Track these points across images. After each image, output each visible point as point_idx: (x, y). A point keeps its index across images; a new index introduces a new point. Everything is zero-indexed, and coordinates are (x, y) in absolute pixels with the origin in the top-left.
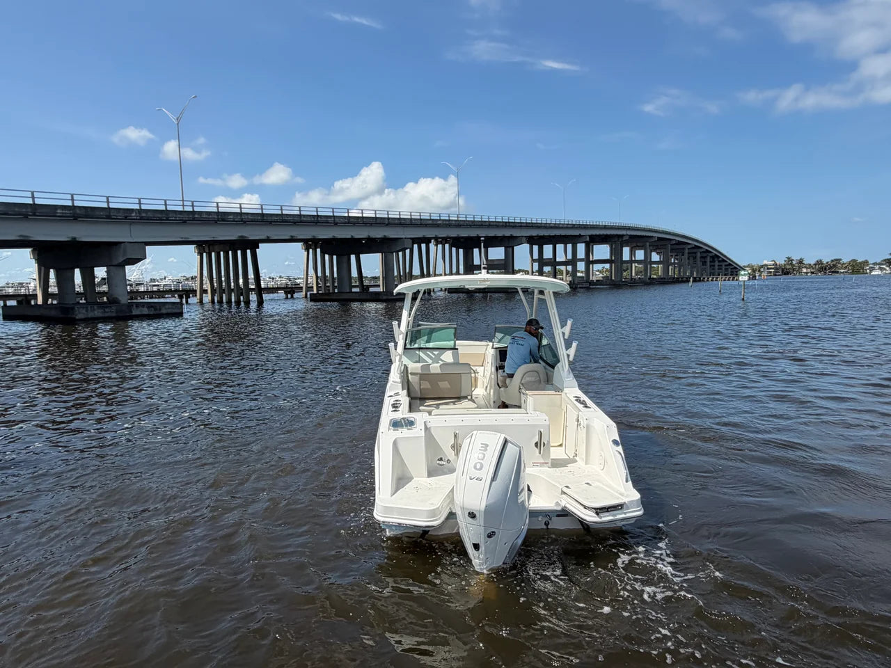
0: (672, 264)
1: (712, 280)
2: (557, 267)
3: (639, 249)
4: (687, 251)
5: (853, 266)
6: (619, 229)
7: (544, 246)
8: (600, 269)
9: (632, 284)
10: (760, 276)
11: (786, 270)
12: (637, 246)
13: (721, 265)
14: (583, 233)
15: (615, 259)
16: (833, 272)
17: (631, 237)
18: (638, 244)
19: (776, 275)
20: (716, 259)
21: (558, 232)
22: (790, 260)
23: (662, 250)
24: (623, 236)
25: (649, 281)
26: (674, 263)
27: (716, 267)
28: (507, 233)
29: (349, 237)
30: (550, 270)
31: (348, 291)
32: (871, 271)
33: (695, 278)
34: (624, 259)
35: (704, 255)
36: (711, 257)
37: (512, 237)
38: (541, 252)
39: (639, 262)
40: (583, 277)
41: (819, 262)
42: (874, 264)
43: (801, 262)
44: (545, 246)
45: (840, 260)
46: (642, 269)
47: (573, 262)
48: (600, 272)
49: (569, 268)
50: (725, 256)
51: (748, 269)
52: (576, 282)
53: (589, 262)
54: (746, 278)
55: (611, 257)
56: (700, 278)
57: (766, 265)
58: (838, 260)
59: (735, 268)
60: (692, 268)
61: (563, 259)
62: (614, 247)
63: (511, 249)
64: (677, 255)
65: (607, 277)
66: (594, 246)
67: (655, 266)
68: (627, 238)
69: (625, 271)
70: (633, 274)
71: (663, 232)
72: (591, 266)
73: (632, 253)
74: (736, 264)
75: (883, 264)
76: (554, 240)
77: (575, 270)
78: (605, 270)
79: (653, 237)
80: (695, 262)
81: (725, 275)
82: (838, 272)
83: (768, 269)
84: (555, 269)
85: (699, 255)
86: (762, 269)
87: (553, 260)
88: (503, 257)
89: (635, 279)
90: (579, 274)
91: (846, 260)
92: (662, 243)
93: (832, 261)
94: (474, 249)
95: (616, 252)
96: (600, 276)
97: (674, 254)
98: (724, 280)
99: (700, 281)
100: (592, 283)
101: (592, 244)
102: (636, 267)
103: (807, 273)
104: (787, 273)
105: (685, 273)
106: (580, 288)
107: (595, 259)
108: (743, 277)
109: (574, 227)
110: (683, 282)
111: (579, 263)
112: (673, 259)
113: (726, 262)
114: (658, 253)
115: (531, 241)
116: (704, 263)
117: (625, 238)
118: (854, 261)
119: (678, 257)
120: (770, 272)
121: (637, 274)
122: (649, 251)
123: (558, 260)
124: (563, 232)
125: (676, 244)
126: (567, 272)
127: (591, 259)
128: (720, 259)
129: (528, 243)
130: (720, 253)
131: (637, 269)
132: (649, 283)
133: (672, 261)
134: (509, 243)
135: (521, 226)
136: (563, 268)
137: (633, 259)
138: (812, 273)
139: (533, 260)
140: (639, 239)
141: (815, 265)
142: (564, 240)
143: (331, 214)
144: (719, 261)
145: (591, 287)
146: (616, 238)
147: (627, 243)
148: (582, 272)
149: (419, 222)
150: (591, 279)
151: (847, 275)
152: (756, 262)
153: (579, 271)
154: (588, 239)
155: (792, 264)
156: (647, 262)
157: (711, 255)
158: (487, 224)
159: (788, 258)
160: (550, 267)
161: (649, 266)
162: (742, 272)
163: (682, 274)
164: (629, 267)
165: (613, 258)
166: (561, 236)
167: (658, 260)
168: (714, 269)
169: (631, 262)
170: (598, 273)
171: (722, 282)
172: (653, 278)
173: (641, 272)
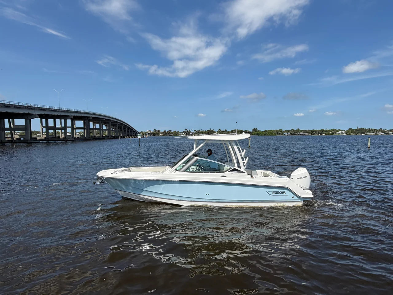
0: (112, 130)
1: (128, 138)
3: (97, 124)
4: (117, 125)
5: (175, 133)
6: (87, 114)
9: (95, 139)
10: (146, 136)
11: (154, 134)
12: (96, 122)
13: (131, 132)
14: (69, 114)
15: (86, 127)
16: (169, 135)
17: (93, 118)
18: (97, 121)
19: (151, 136)
20: (129, 129)
21: (56, 113)
22: (155, 130)
23: (107, 124)
25: (102, 138)
26: (113, 130)
27: (130, 132)
28: (26, 112)
30: (53, 132)
32: (180, 135)
33: (121, 137)
34: (90, 128)
35: (125, 127)
37: (29, 114)
38: (47, 122)
39: (97, 129)
40: (70, 135)
42: (181, 132)
43: (159, 131)
44: (49, 120)
45: (171, 131)
46: (99, 133)
47: (65, 128)
48: (79, 133)
49: (63, 131)
50: (133, 128)
51: (141, 133)
52: (67, 138)
53: (73, 129)
54: (140, 137)
55: (84, 126)
57: (147, 132)
59: (137, 133)
60: (120, 132)
61: (60, 126)
62: (85, 122)
63: (29, 120)
65: (82, 136)
66: (76, 121)
67: (105, 131)
69: (91, 133)
70: (95, 135)
71: (107, 117)
72: (74, 130)
73: (94, 125)
74: (137, 131)
75: (183, 133)
76: (54, 117)
77: (66, 132)
78: (81, 132)
79: (103, 118)
80: (121, 130)
81: (133, 135)
82: (170, 135)
83: (148, 133)
84: (56, 131)
85: (122, 127)
86: (146, 134)
87: (54, 127)
88: (24, 124)
89: (96, 137)
90: (68, 134)
91: (173, 131)
92: (108, 121)
93: (169, 131)
94: (5, 119)
95: (86, 124)
96: (79, 135)
97: (112, 126)
98: (133, 138)
99: (123, 138)
100: (75, 138)
101: (74, 120)
102: (96, 131)
103: (161, 135)
104: (155, 135)
105: (117, 134)
106: (69, 140)
107: (76, 127)
108: (139, 137)
109: (64, 111)
110: (116, 138)
113: (133, 130)
114: (105, 126)
115: (41, 117)
116: (125, 131)
117: (90, 118)
118: (175, 131)
119: (114, 128)
120: (149, 135)
121: (96, 134)
122: (101, 125)
123: (57, 127)
125: (113, 122)
126: (62, 133)
127: (74, 127)
129: (39, 118)
134: (27, 117)
135: (35, 109)
136: (60, 131)
137: (95, 128)
138: (163, 135)
139: (43, 127)
140: (97, 119)
141: (164, 132)
142: (60, 117)
144: (130, 130)
145: (75, 140)
146: (86, 118)
147: (91, 121)
148: (70, 133)
150: (75, 136)
151: (173, 136)
152: (144, 131)
154: (72, 118)
155: (156, 132)
156: (101, 129)
157: (127, 127)
160: (53, 130)
161: (102, 131)
162: (139, 135)
164: (93, 131)
166: (58, 115)
167: (106, 128)
168: (128, 133)
169: (94, 129)
172: (104, 137)
173: (99, 134)
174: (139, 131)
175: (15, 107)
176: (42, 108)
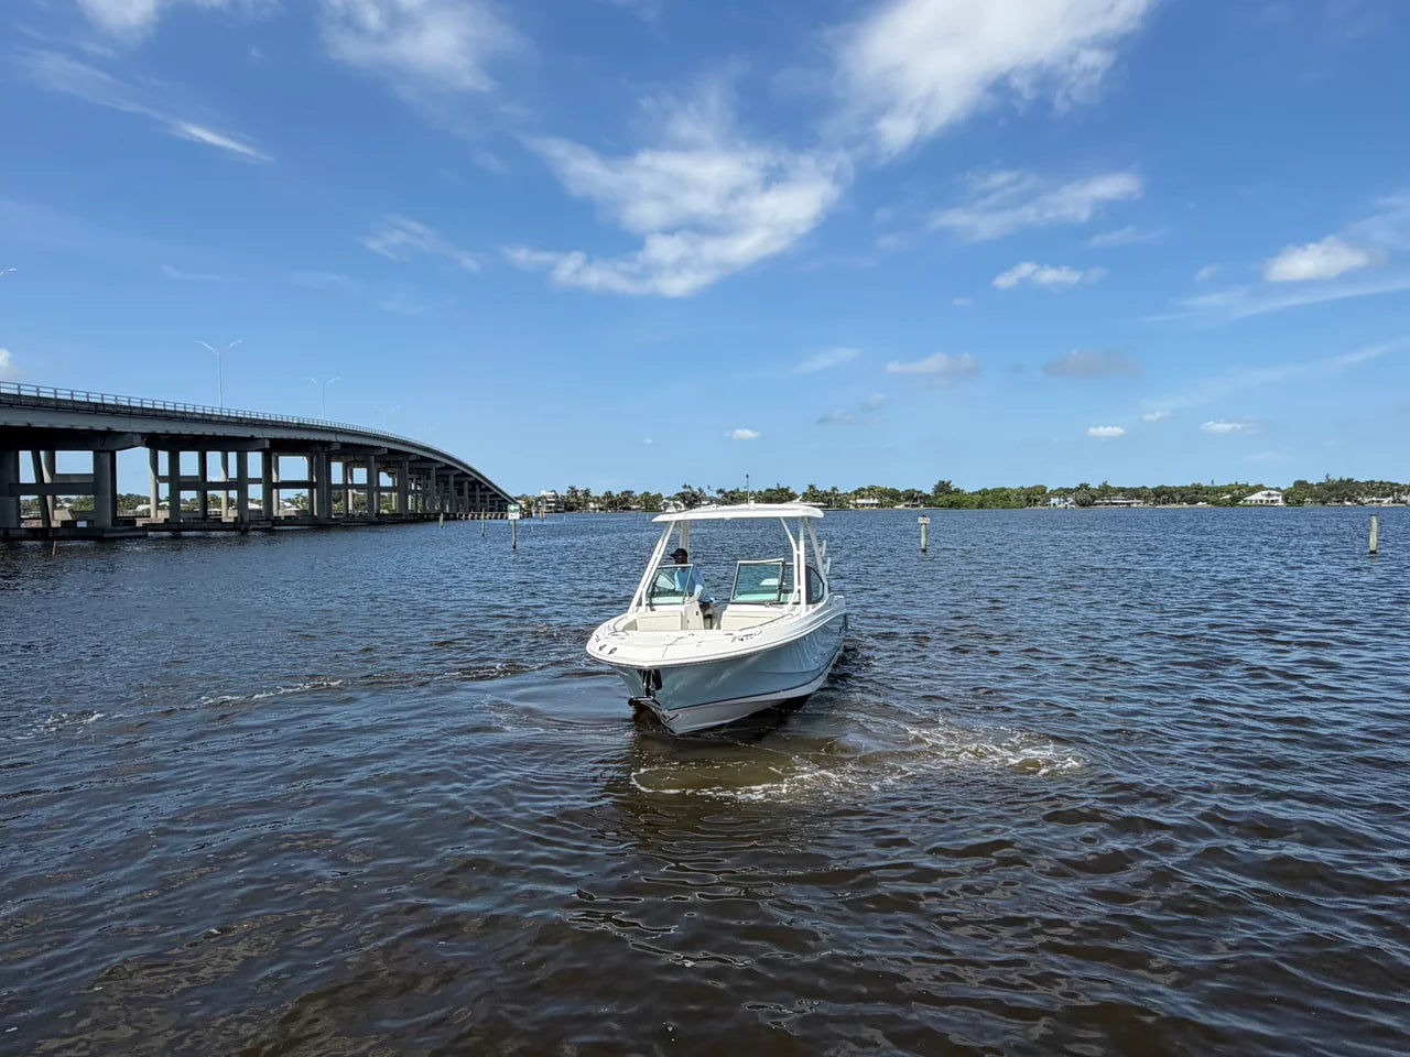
0: (412, 492)
1: (472, 518)
2: (209, 492)
3: (358, 467)
4: (433, 474)
5: (646, 501)
6: (322, 430)
7: (181, 453)
8: (293, 497)
9: (348, 523)
10: (537, 512)
11: (570, 504)
12: (355, 461)
13: (485, 496)
14: (257, 433)
15: (318, 482)
16: (625, 509)
17: (345, 445)
18: (357, 458)
19: (557, 512)
20: (477, 487)
21: (208, 430)
22: (573, 490)
23: (397, 470)
24: (329, 443)
25: (375, 519)
26: (416, 491)
27: (478, 499)
28: (100, 424)
30: (195, 497)
32: (665, 508)
33: (447, 514)
34: (333, 482)
35: (461, 479)
36: (469, 483)
37: (109, 434)
38: (174, 464)
39: (359, 487)
40: (259, 511)
41: (608, 495)
42: (669, 498)
43: (587, 493)
44: (183, 455)
45: (632, 492)
46: (366, 500)
47: (241, 483)
48: (293, 502)
49: (234, 494)
50: (490, 483)
51: (520, 502)
52: (246, 519)
53: (270, 486)
54: (517, 516)
55: (311, 478)
56: (455, 515)
57: (545, 497)
58: (629, 493)
59: (505, 501)
60: (442, 499)
61: (221, 478)
62: (315, 460)
63: (108, 457)
64: (419, 479)
65: (304, 511)
66: (280, 458)
67: (386, 494)
68: (339, 448)
69: (336, 501)
70: (350, 507)
71: (396, 441)
72: (275, 491)
73: (347, 472)
74: (506, 495)
75: (676, 499)
76: (202, 444)
77: (244, 498)
78: (301, 498)
79: (380, 447)
80: (446, 490)
81: (491, 510)
82: (629, 509)
83: (548, 502)
84: (205, 495)
85: (452, 479)
86: (540, 503)
87: (200, 480)
88: (90, 470)
89: (353, 516)
90: (252, 506)
91: (638, 493)
92: (398, 458)
93: (623, 493)
94: (21, 453)
95: (320, 470)
96: (291, 510)
97: (414, 476)
98: (490, 518)
99: (455, 519)
100: (277, 521)
101: (275, 454)
102: (354, 495)
103: (595, 509)
104: (571, 509)
105: (432, 506)
106: (253, 530)
107: (282, 479)
108: (513, 515)
109: (239, 422)
110: (429, 520)
111: (251, 487)
112: (413, 485)
113: (491, 490)
114: (389, 474)
115: (154, 442)
116: (461, 492)
117: (333, 448)
118: (647, 494)
119: (421, 482)
120: (551, 507)
121: (356, 506)
122: (374, 471)
123: (210, 478)
124: (220, 431)
125: (417, 461)
126: (230, 502)
127: (274, 480)
128: (483, 487)
129: (146, 446)
131: (356, 498)
132: (378, 522)
133: (413, 488)
134: (103, 444)
135: (131, 413)
136: (221, 494)
137: (350, 482)
138: (601, 509)
139: (159, 479)
140: (358, 449)
141: (604, 498)
142: (223, 444)
144: (482, 490)
145: (276, 528)
146: (320, 446)
147: (338, 456)
148: (258, 502)
150: (275, 513)
151: (640, 513)
152: (532, 493)
153: (252, 501)
154: (267, 446)
155: (576, 496)
156: (372, 486)
157: (470, 479)
158: (53, 403)
159: (572, 488)
160: (195, 492)
161: (375, 495)
162: (512, 507)
163: (428, 508)
164: (343, 495)
165: (315, 480)
166: (215, 438)
167: (391, 485)
168: (474, 501)
169: (346, 486)
170: (288, 504)
171: (485, 521)
172: (383, 515)
173: (363, 504)
174: (513, 494)
175: (58, 406)
176: (157, 410)
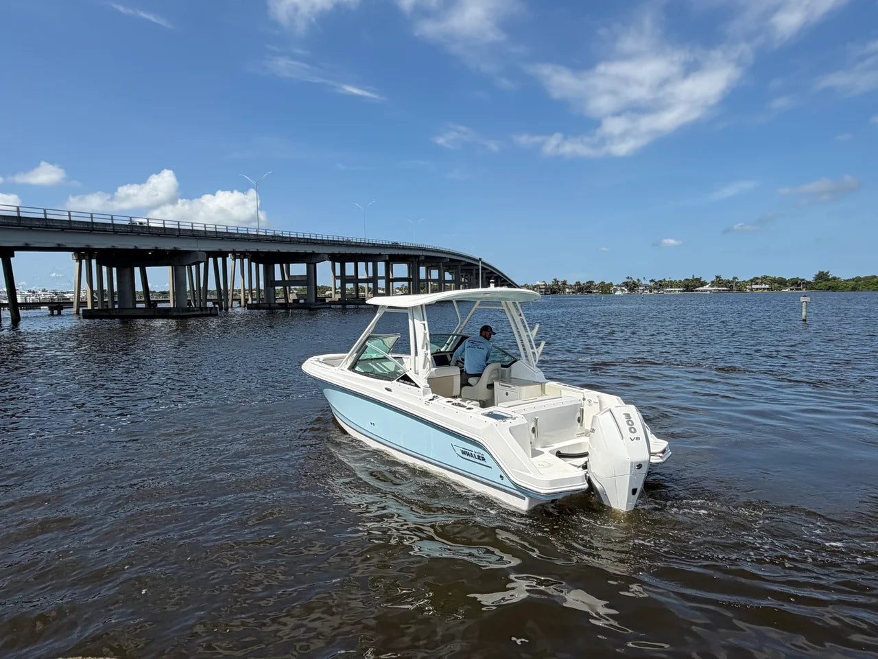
2: (360, 284)
3: (434, 269)
5: (602, 287)
6: (415, 249)
7: (346, 264)
8: (400, 287)
11: (554, 290)
12: (432, 266)
14: (383, 252)
15: (413, 278)
16: (588, 292)
17: (427, 257)
18: (433, 264)
19: (546, 294)
21: (359, 251)
22: (556, 281)
23: (454, 271)
24: (419, 256)
28: (309, 249)
29: (132, 247)
30: (353, 287)
31: (131, 306)
32: (615, 292)
34: (421, 278)
35: (490, 275)
37: (313, 254)
38: (343, 269)
39: (434, 281)
41: (578, 284)
42: (617, 286)
43: (564, 283)
45: (593, 282)
46: (437, 288)
47: (374, 279)
48: (400, 290)
49: (371, 285)
50: (507, 278)
53: (389, 280)
55: (409, 275)
57: (538, 285)
58: (591, 282)
61: (365, 277)
62: (411, 266)
63: (312, 266)
64: (467, 276)
66: (394, 265)
67: (448, 285)
68: (423, 259)
69: (422, 289)
70: (429, 292)
71: (454, 254)
72: (391, 283)
73: (428, 273)
75: (623, 286)
76: (356, 258)
77: (376, 287)
78: (403, 287)
79: (445, 258)
82: (591, 292)
83: (540, 288)
84: (357, 286)
87: (355, 278)
88: (305, 273)
90: (380, 291)
91: (597, 282)
92: (454, 263)
93: (587, 283)
94: (276, 265)
95: (414, 271)
96: (399, 293)
97: (464, 274)
101: (391, 263)
102: (431, 285)
103: (569, 293)
104: (554, 293)
107: (394, 276)
109: (374, 246)
111: (379, 281)
112: (463, 279)
114: (450, 273)
115: (334, 258)
117: (421, 259)
118: (603, 283)
120: (542, 292)
121: (432, 291)
122: (442, 271)
123: (360, 277)
124: (364, 251)
125: (465, 265)
126: (369, 289)
127: (391, 277)
129: (330, 260)
130: (502, 274)
131: (433, 287)
133: (463, 281)
134: (311, 259)
135: (323, 243)
136: (365, 285)
137: (429, 278)
138: (573, 293)
139: (336, 277)
140: (433, 259)
141: (575, 286)
142: (365, 258)
143: (110, 222)
144: (502, 282)
146: (414, 258)
147: (423, 263)
148: (383, 290)
149: (214, 235)
151: (598, 295)
152: (531, 283)
153: (380, 289)
154: (387, 259)
155: (558, 285)
156: (441, 280)
158: (289, 240)
159: (555, 280)
160: (352, 284)
161: (443, 285)
164: (426, 285)
165: (411, 277)
166: (362, 255)
167: (451, 279)
169: (427, 280)
170: (398, 291)
174: (519, 283)
